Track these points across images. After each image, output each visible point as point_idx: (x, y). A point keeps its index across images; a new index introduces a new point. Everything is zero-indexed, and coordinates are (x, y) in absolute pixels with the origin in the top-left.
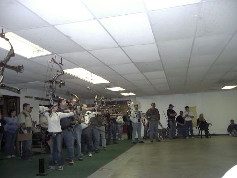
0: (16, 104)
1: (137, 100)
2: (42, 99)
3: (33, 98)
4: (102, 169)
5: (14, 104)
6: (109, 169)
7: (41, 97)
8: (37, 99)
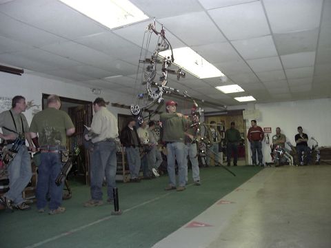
0: (87, 112)
1: (257, 108)
2: (122, 106)
3: (110, 104)
4: (220, 203)
5: (85, 112)
6: (231, 203)
7: (121, 103)
8: (115, 105)
